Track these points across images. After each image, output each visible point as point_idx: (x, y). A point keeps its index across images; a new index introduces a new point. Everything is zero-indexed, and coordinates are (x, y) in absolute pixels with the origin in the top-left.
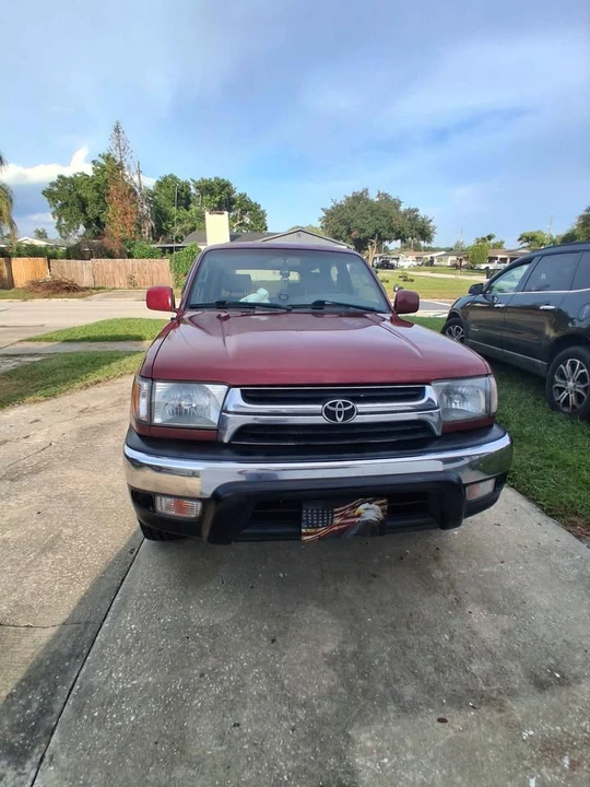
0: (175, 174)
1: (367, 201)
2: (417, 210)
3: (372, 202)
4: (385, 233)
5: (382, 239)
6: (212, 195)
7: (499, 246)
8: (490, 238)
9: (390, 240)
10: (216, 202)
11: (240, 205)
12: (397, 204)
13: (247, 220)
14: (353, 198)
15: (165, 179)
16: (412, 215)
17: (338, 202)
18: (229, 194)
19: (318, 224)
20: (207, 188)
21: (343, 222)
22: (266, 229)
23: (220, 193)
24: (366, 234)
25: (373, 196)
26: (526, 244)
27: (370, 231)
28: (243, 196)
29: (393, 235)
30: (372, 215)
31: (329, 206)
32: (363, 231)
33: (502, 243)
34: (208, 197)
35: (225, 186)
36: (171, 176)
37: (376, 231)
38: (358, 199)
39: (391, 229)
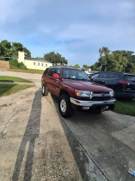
0: (7, 40)
1: (54, 54)
2: (65, 58)
3: (55, 54)
4: (58, 61)
5: (57, 62)
6: (17, 46)
7: (79, 67)
8: (78, 65)
9: (59, 63)
10: (18, 48)
11: (24, 50)
12: (60, 56)
13: (26, 54)
14: (51, 53)
15: (4, 41)
16: (63, 59)
17: (48, 53)
18: (22, 47)
19: (43, 57)
20: (15, 45)
21: (49, 58)
22: (31, 57)
23: (19, 46)
24: (54, 61)
25: (56, 53)
26: (84, 67)
27: (55, 61)
28: (25, 48)
29: (60, 62)
30: (55, 57)
31: (46, 54)
32: (53, 60)
33: (80, 66)
34: (16, 47)
35: (20, 45)
36: (6, 40)
37: (56, 61)
38: (52, 53)
39: (59, 61)
